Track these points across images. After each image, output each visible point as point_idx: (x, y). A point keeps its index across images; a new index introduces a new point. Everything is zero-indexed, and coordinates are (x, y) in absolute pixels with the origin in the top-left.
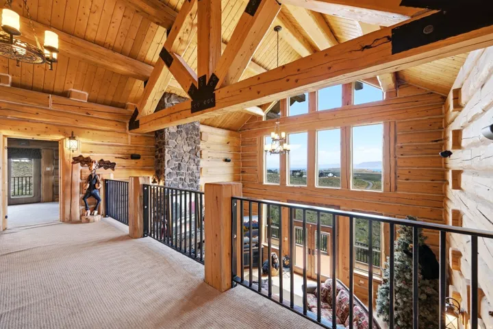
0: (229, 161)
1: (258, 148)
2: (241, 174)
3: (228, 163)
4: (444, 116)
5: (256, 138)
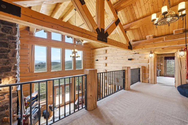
1: (29, 51)
4: (91, 52)
5: (28, 45)
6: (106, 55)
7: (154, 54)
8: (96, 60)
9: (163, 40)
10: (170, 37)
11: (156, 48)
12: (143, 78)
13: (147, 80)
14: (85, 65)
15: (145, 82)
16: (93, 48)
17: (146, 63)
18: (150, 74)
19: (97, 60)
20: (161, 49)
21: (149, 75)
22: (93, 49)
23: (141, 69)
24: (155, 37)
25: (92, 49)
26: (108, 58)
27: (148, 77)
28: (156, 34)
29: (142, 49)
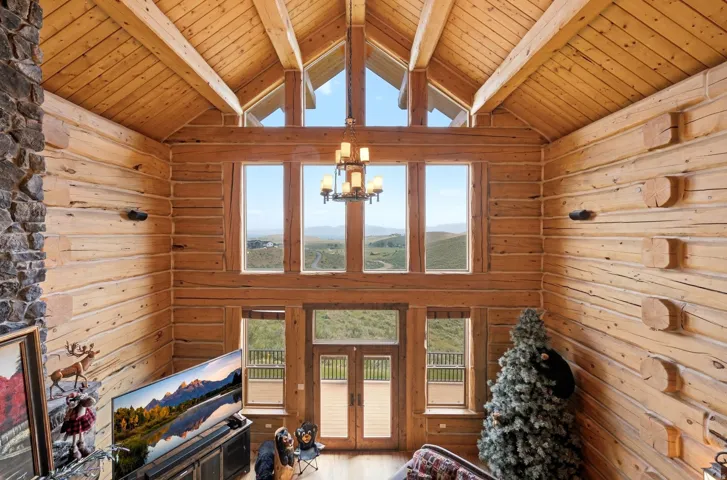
0: (143, 217)
1: (225, 189)
2: (172, 253)
3: (141, 224)
4: (543, 163)
5: (220, 166)
6: (676, 161)
8: (574, 217)
14: (491, 249)
16: (554, 132)
19: (586, 215)
22: (555, 139)
25: (545, 142)
26: (700, 182)
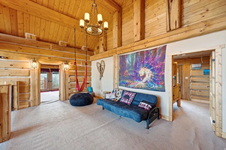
7: (38, 64)
9: (49, 47)
10: (56, 47)
11: (41, 56)
12: (19, 102)
13: (27, 103)
15: (24, 108)
17: (26, 76)
18: (31, 93)
20: (47, 58)
21: (29, 95)
23: (15, 88)
24: (38, 39)
27: (29, 99)
28: (41, 37)
29: (17, 51)
